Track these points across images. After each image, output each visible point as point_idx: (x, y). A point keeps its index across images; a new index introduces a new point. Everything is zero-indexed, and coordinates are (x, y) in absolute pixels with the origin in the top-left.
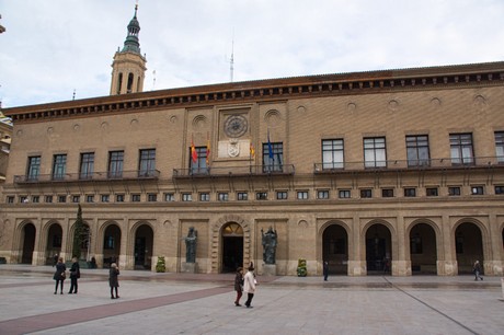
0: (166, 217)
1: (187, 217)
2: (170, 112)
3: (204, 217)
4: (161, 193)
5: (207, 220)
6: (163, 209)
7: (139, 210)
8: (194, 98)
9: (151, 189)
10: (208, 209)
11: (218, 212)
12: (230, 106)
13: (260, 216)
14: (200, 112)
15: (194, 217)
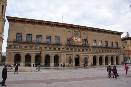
0: (63, 54)
1: (68, 54)
2: (63, 29)
3: (72, 54)
4: (62, 48)
5: (72, 55)
6: (62, 52)
7: (56, 52)
8: (69, 26)
9: (59, 47)
10: (73, 52)
11: (75, 53)
12: (76, 30)
13: (83, 54)
14: (69, 30)
15: (70, 54)
